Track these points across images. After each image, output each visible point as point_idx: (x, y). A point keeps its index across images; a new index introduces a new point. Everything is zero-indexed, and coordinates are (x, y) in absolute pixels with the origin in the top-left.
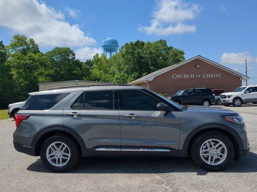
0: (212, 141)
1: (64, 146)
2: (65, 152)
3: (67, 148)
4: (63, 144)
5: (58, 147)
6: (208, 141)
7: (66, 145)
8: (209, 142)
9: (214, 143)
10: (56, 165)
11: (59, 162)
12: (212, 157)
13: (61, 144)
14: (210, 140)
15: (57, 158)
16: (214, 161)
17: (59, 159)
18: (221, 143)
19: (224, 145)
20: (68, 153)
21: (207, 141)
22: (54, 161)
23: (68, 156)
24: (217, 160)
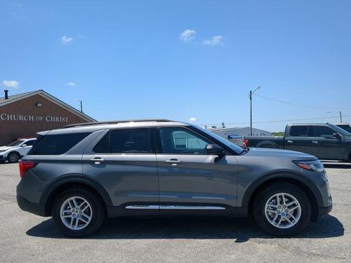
0: (285, 197)
1: (86, 204)
2: (85, 212)
3: (89, 208)
4: (86, 201)
5: (79, 205)
6: (280, 194)
7: (89, 205)
8: (281, 197)
9: (287, 200)
10: (70, 227)
11: (74, 224)
12: (279, 217)
13: (83, 201)
14: (283, 194)
15: (73, 218)
16: (280, 223)
17: (75, 220)
18: (296, 201)
19: (299, 206)
20: (89, 215)
21: (278, 195)
22: (69, 220)
23: (87, 219)
24: (285, 223)
